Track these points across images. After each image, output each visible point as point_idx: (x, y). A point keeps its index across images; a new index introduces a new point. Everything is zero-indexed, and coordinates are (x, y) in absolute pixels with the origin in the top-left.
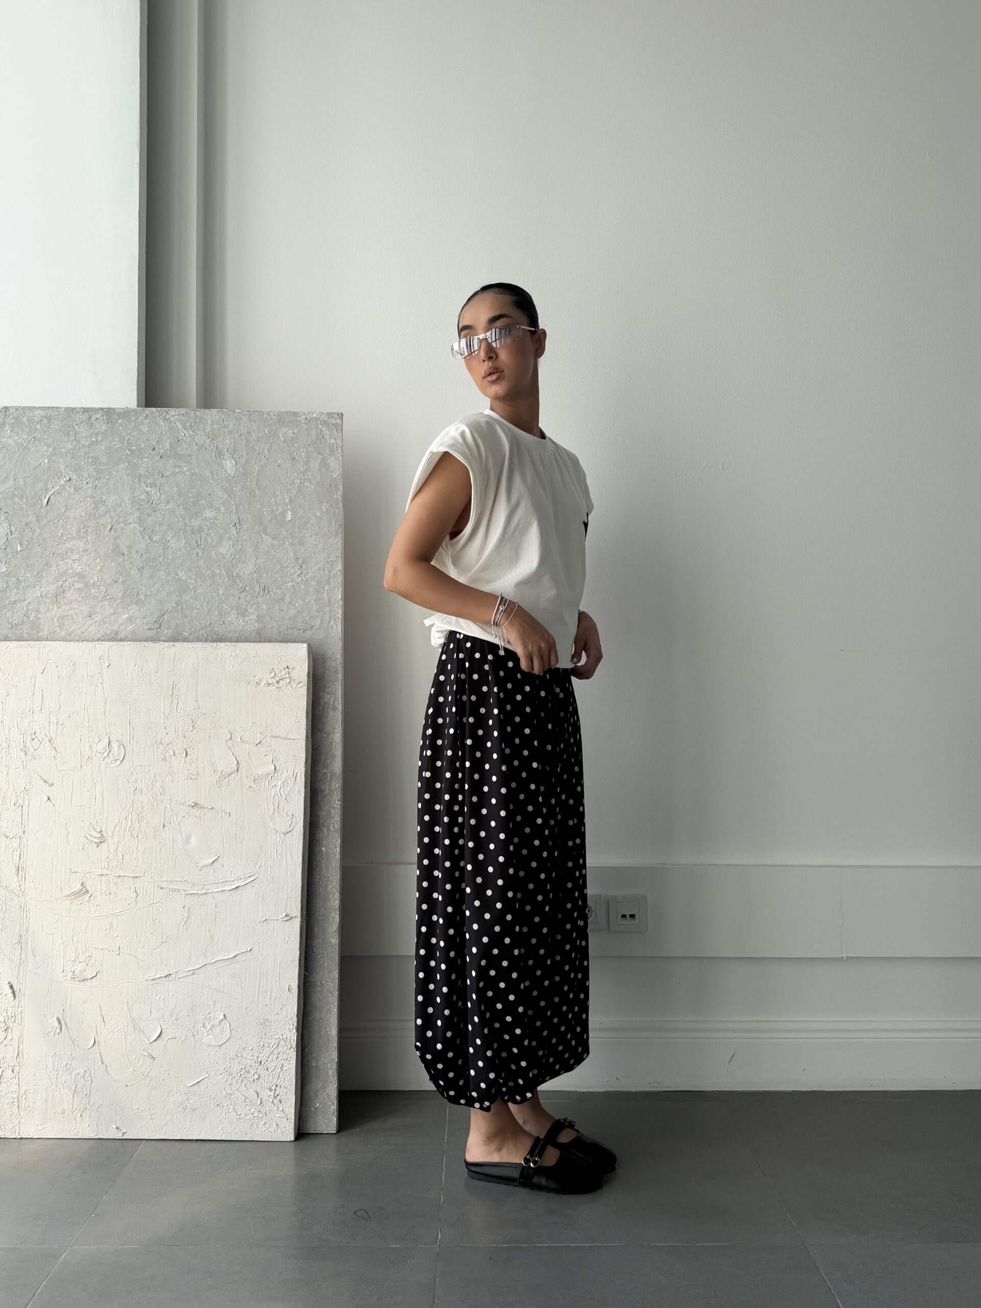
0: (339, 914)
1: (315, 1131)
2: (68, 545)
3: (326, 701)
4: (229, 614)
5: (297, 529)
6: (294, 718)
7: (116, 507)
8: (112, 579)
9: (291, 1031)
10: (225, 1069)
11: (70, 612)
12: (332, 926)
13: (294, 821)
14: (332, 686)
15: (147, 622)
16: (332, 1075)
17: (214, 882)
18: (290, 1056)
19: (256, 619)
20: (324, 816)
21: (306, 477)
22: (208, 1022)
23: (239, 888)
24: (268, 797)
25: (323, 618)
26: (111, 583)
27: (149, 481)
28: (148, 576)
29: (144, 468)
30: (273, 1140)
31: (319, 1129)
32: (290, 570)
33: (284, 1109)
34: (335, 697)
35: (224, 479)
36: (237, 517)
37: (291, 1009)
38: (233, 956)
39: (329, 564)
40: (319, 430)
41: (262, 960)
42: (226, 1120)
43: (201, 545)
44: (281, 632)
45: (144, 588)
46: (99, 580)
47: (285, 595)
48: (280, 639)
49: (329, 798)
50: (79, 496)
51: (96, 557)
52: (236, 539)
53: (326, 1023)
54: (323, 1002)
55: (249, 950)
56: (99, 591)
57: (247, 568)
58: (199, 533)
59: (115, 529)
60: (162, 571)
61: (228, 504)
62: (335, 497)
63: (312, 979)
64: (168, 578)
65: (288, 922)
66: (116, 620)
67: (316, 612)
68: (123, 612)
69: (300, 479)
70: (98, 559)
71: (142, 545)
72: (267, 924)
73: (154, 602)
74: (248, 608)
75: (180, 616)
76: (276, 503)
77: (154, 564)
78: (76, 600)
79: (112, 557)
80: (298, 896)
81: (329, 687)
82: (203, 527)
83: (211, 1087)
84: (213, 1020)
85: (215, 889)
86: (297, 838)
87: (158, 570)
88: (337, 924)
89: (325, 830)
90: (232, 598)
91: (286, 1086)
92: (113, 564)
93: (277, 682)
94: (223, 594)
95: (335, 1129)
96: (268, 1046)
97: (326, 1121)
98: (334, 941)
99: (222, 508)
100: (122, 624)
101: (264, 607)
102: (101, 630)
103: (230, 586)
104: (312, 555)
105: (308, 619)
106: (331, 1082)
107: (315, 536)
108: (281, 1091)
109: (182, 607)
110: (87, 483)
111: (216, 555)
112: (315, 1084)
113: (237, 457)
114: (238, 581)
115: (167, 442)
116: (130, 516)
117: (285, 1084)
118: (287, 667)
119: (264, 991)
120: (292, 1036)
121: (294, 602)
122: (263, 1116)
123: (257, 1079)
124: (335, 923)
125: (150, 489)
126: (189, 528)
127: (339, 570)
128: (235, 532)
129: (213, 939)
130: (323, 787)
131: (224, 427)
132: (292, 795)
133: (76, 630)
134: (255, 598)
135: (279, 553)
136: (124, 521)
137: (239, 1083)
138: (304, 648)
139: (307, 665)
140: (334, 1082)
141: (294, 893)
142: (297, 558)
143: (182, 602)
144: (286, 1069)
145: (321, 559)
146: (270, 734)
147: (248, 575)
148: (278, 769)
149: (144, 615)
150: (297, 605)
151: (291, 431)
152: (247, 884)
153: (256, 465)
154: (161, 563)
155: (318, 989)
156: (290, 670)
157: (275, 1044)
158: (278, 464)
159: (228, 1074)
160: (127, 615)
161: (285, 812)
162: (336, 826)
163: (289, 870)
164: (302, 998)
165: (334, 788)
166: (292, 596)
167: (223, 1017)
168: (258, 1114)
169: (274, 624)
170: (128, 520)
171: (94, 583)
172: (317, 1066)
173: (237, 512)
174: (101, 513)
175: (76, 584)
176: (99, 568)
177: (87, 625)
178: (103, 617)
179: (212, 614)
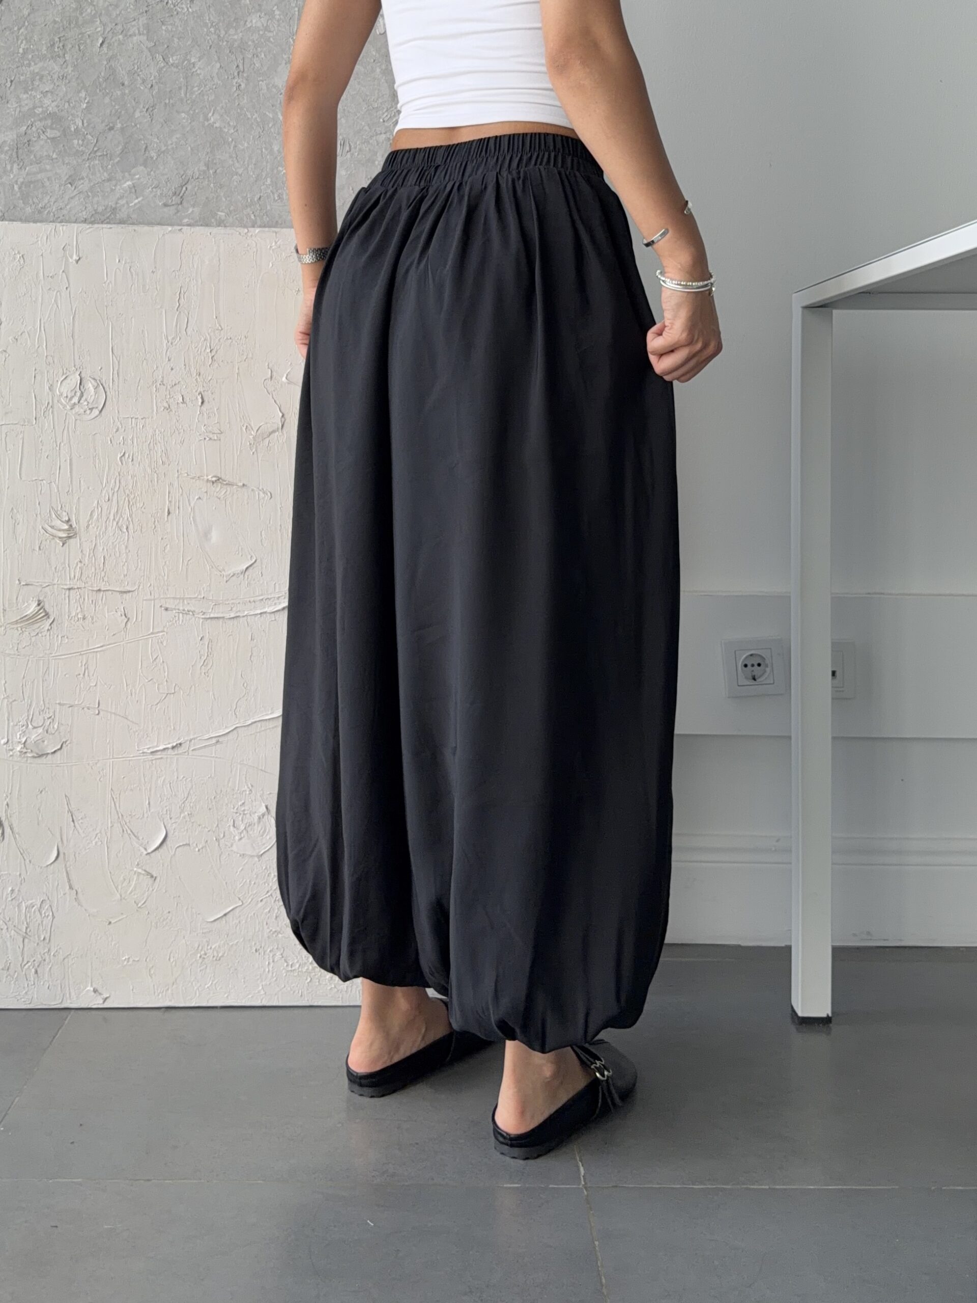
2: (35, 68)
7: (110, 8)
8: (104, 124)
11: (39, 176)
15: (161, 194)
26: (104, 131)
28: (162, 120)
32: (383, 114)
43: (243, 72)
45: (156, 140)
46: (85, 125)
47: (375, 154)
51: (80, 88)
56: (85, 142)
58: (241, 52)
59: (110, 44)
60: (183, 112)
64: (193, 124)
66: (112, 190)
68: (123, 177)
70: (83, 90)
71: (152, 71)
73: (172, 162)
75: (212, 185)
77: (172, 101)
78: (48, 157)
79: (105, 89)
82: (247, 43)
85: (251, 610)
87: (177, 111)
92: (107, 100)
100: (121, 198)
102: (89, 206)
109: (216, 172)
116: (133, 23)
126: (225, 43)
133: (48, 205)
135: (366, 86)
136: (123, 31)
143: (215, 164)
149: (156, 182)
154: (181, 100)
160: (129, 183)
170: (129, 30)
171: (77, 130)
174: (87, 17)
175: (48, 130)
176: (85, 105)
177: (67, 197)
178: (92, 184)
179: (262, 184)
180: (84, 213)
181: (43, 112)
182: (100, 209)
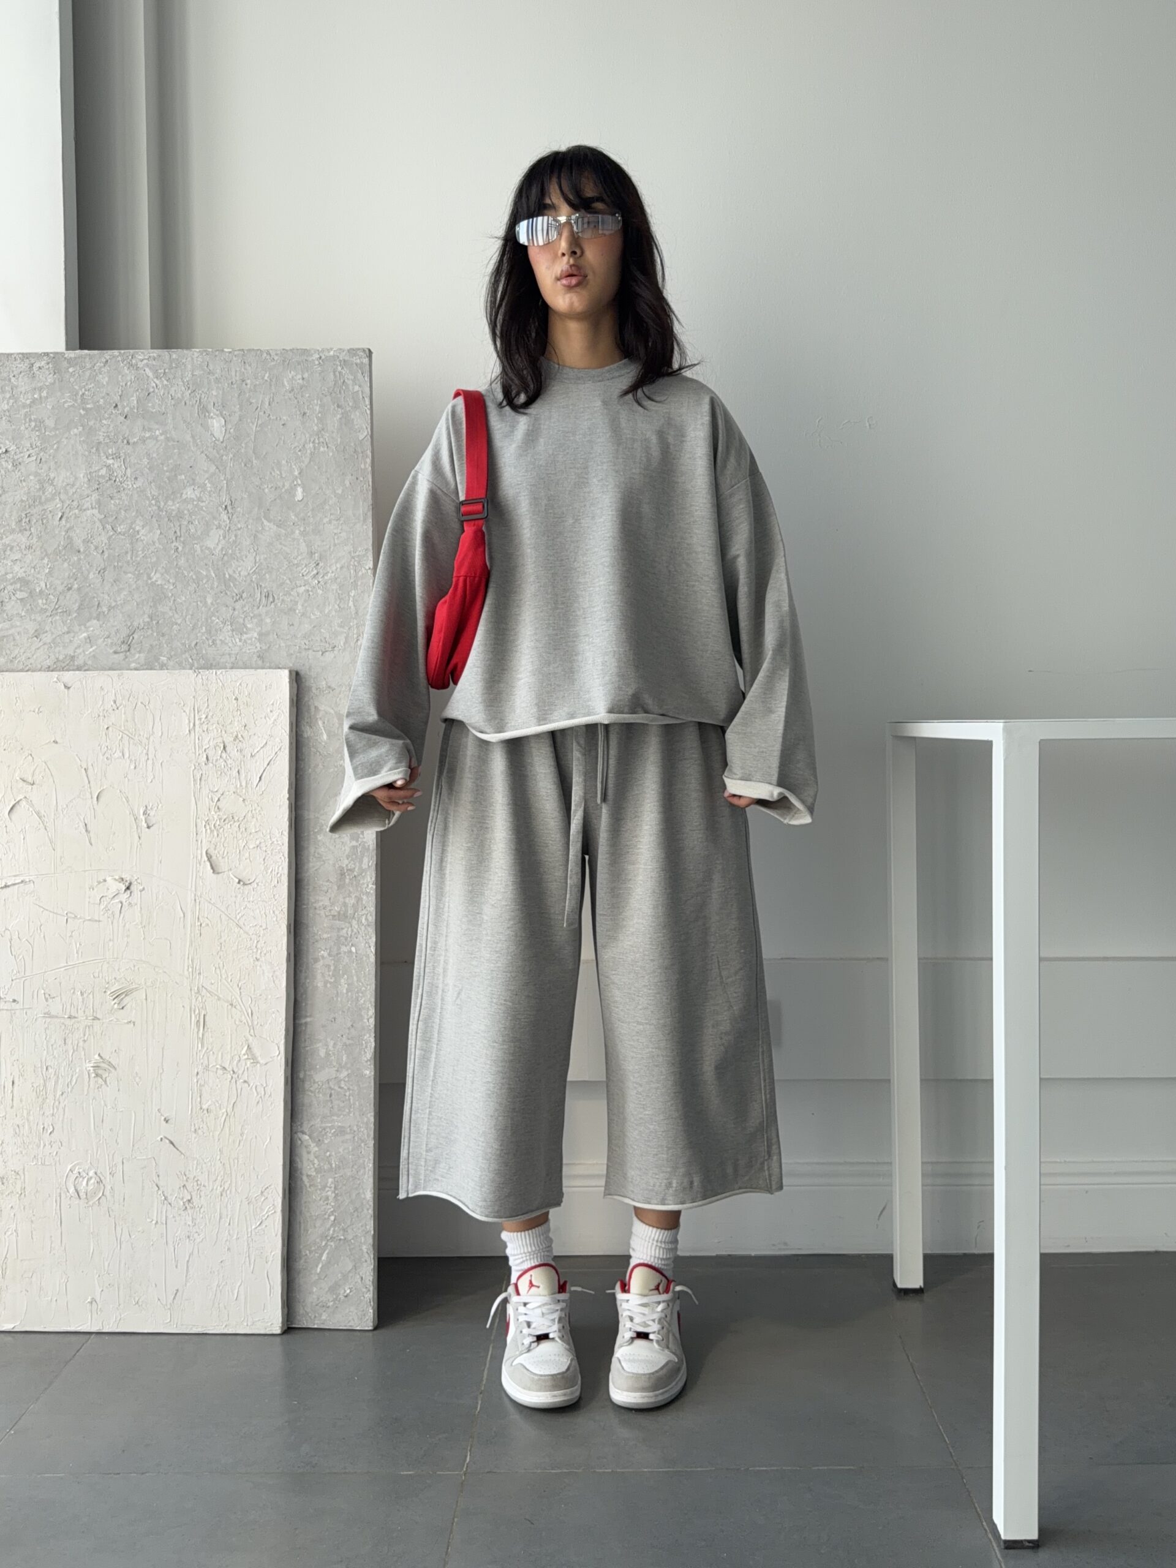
0: (375, 1037)
2: (7, 540)
4: (221, 630)
5: (310, 512)
7: (68, 488)
8: (64, 585)
11: (10, 632)
12: (366, 1053)
15: (112, 643)
16: (367, 1253)
19: (257, 638)
21: (321, 440)
25: (347, 635)
26: (63, 591)
27: (110, 451)
28: (111, 580)
29: (104, 433)
32: (303, 569)
35: (209, 445)
36: (228, 497)
39: (355, 561)
40: (337, 374)
43: (180, 537)
44: (292, 654)
45: (106, 597)
46: (48, 587)
47: (296, 603)
49: (358, 881)
50: (19, 473)
51: (43, 555)
52: (227, 528)
53: (358, 1183)
56: (48, 601)
57: (244, 568)
58: (178, 520)
59: (67, 518)
60: (130, 573)
61: (215, 479)
62: (363, 466)
64: (138, 582)
66: (71, 641)
67: (339, 627)
68: (80, 630)
69: (314, 442)
70: (46, 558)
71: (103, 539)
73: (121, 615)
74: (246, 622)
75: (155, 634)
76: (282, 477)
77: (120, 564)
78: (18, 614)
79: (64, 555)
82: (183, 512)
87: (124, 572)
88: (373, 1050)
89: (354, 924)
90: (224, 609)
92: (66, 565)
94: (212, 604)
95: (371, 1324)
97: (359, 1313)
98: (368, 1072)
99: (208, 485)
100: (79, 647)
101: (268, 620)
102: (50, 656)
103: (221, 592)
104: (332, 548)
105: (328, 637)
106: (366, 1261)
107: (334, 522)
109: (158, 622)
110: (29, 456)
111: (202, 550)
113: (227, 414)
114: (232, 585)
115: (132, 396)
116: (87, 499)
121: (309, 612)
124: (369, 1048)
125: (111, 462)
126: (164, 513)
128: (226, 518)
131: (209, 373)
133: (18, 656)
134: (255, 608)
135: (285, 546)
136: (78, 507)
140: (369, 1262)
142: (311, 552)
143: (158, 616)
145: (343, 553)
147: (246, 577)
149: (107, 633)
150: (313, 617)
151: (300, 376)
153: (253, 424)
154: (128, 563)
158: (283, 423)
160: (85, 635)
162: (369, 919)
165: (367, 867)
166: (306, 605)
169: (283, 644)
170: (84, 504)
171: (41, 592)
173: (228, 490)
174: (48, 496)
175: (18, 592)
176: (47, 571)
177: (34, 649)
178: (54, 636)
179: (198, 631)
180: (48, 661)
181: (13, 578)
182: (61, 658)
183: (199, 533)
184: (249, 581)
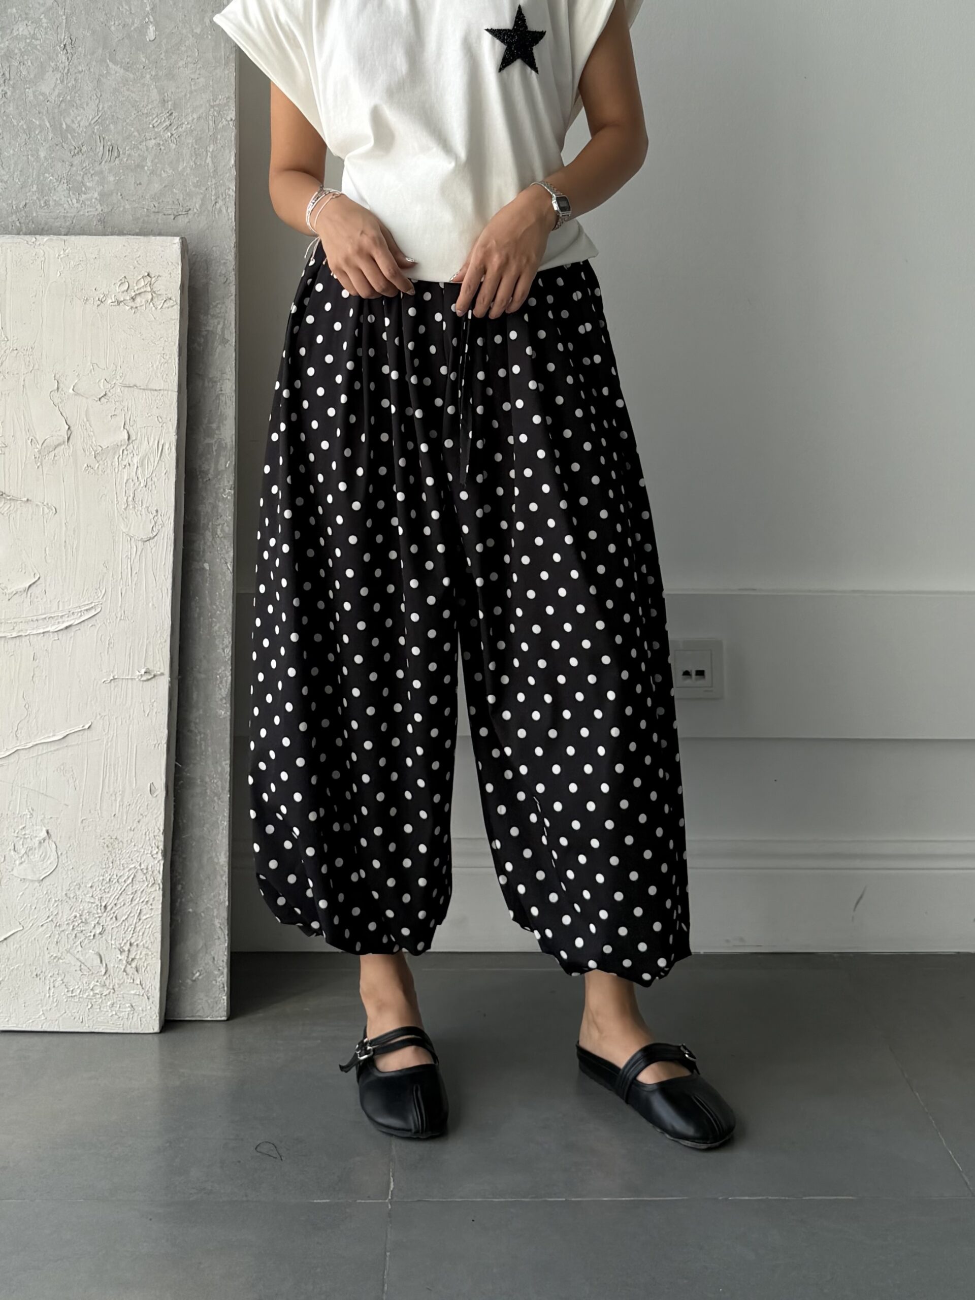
0: (231, 670)
1: (193, 1016)
3: (211, 329)
4: (55, 189)
5: (163, 54)
6: (159, 356)
9: (154, 856)
10: (49, 917)
12: (221, 689)
13: (159, 522)
14: (219, 306)
16: (220, 927)
17: (30, 618)
18: (153, 897)
19: (98, 198)
20: (207, 512)
22: (21, 842)
23: (71, 628)
24: (117, 483)
25: (205, 196)
30: (125, 1032)
31: (198, 1014)
32: (153, 119)
33: (143, 982)
34: (224, 322)
36: (67, 33)
37: (154, 821)
38: (62, 737)
39: (215, 110)
41: (107, 742)
42: (51, 998)
43: (10, 79)
44: (139, 218)
47: (145, 159)
48: (137, 231)
49: (215, 485)
52: (66, 70)
53: (211, 844)
54: (205, 811)
55: (87, 727)
57: (84, 117)
58: (8, 60)
61: (53, 14)
63: (188, 774)
65: (150, 682)
67: (194, 187)
72: (115, 687)
74: (86, 180)
76: (131, 13)
80: (165, 641)
81: (216, 306)
82: (13, 51)
83: (27, 946)
84: (29, 840)
85: (33, 629)
86: (163, 548)
88: (229, 686)
89: (208, 534)
90: (60, 164)
91: (146, 946)
93: (132, 298)
94: (45, 157)
95: (225, 1013)
96: (118, 881)
97: (209, 1001)
98: (223, 713)
99: (44, 20)
101: (111, 179)
103: (57, 145)
104: (188, 95)
105: (181, 199)
106: (219, 938)
107: (192, 66)
108: (139, 952)
111: (35, 96)
112: (193, 942)
114: (70, 137)
117: (144, 941)
118: (148, 275)
119: (111, 792)
120: (156, 865)
121: (159, 169)
122: (109, 993)
123: (100, 933)
124: (224, 684)
127: (232, 120)
128: (64, 58)
129: (30, 709)
130: (205, 467)
132: (156, 480)
134: (96, 164)
135: (134, 92)
137: (71, 939)
138: (175, 244)
139: (180, 272)
140: (222, 939)
141: (159, 635)
142: (164, 100)
144: (146, 919)
145: (202, 102)
146: (121, 381)
147: (86, 127)
148: (133, 437)
150: (164, 175)
152: (84, 621)
155: (198, 790)
156: (153, 279)
157: (128, 878)
159: (54, 927)
161: (144, 506)
162: (227, 529)
163: (151, 599)
164: (172, 804)
165: (223, 468)
166: (156, 160)
167: (46, 834)
168: (101, 989)
169: (127, 206)
172: (195, 913)
173: (68, 27)
179: (27, 190)
183: (32, 76)
184: (90, 133)
